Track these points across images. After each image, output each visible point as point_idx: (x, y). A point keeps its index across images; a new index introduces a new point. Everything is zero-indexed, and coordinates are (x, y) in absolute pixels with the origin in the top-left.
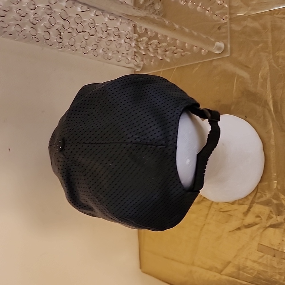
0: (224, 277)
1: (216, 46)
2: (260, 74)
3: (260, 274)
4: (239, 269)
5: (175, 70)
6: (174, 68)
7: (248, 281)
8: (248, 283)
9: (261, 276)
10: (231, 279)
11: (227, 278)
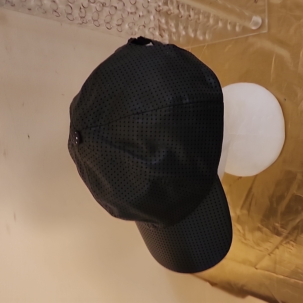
0: (259, 271)
1: (254, 21)
2: (301, 53)
3: (298, 268)
4: (275, 263)
5: (205, 48)
6: (204, 46)
7: (286, 275)
8: (286, 277)
9: (300, 271)
10: (267, 272)
11: (263, 272)
